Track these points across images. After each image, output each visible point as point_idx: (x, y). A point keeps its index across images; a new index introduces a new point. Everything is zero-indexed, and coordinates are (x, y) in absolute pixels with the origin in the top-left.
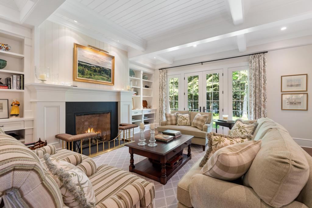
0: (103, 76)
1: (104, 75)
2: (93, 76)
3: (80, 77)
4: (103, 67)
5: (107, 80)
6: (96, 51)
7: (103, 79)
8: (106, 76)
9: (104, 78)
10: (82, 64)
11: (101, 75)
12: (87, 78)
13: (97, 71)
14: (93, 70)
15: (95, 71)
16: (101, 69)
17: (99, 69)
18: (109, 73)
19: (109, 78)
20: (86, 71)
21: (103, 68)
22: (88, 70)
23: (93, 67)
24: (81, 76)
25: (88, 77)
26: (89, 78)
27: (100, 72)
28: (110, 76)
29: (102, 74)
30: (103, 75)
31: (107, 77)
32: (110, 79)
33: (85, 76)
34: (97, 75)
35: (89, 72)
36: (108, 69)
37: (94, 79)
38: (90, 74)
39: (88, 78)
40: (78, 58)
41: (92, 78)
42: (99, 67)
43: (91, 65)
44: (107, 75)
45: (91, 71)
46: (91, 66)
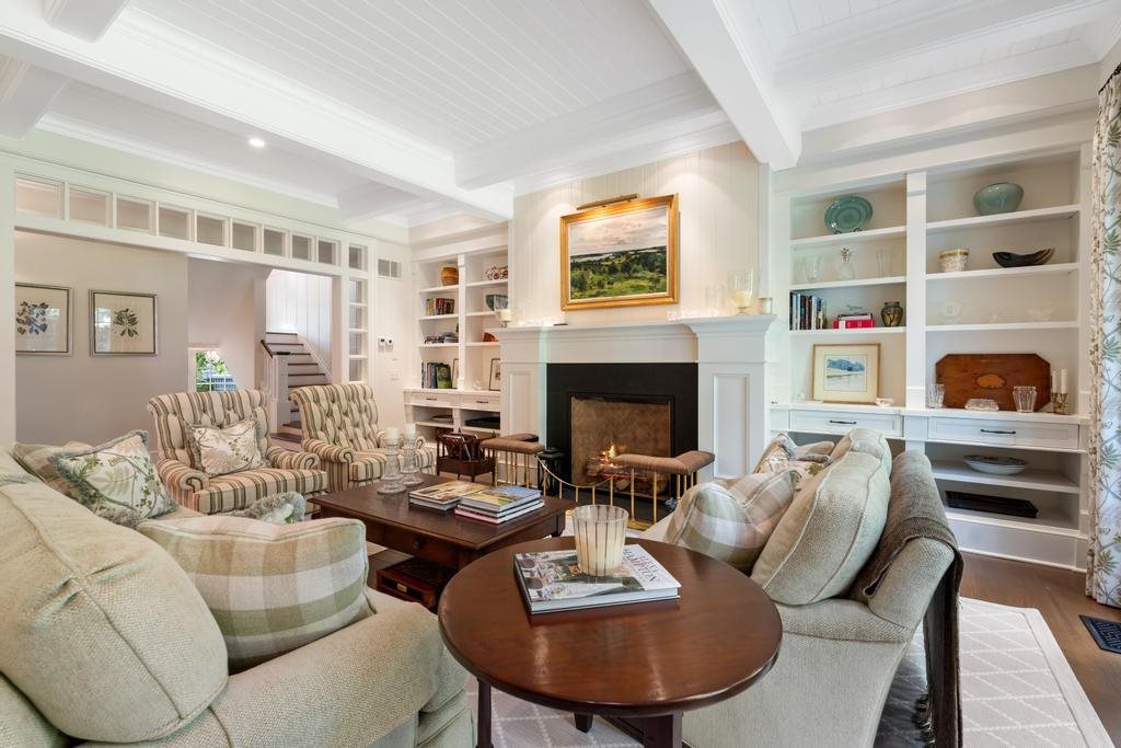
0: (636, 278)
1: (639, 275)
2: (607, 286)
3: (576, 297)
4: (637, 248)
5: (652, 289)
6: (620, 205)
7: (638, 289)
8: (649, 274)
9: (642, 283)
10: (580, 260)
11: (630, 277)
12: (591, 296)
13: (619, 268)
14: (607, 269)
15: (613, 270)
16: (628, 257)
17: (623, 259)
18: (657, 264)
19: (657, 281)
20: (591, 277)
21: (636, 252)
22: (594, 273)
23: (607, 259)
24: (578, 294)
25: (594, 292)
26: (597, 295)
27: (626, 268)
28: (663, 272)
29: (635, 271)
30: (635, 275)
31: (651, 279)
32: (662, 280)
33: (588, 293)
34: (619, 280)
35: (597, 278)
36: (655, 248)
37: (611, 295)
38: (600, 285)
39: (595, 296)
40: (570, 250)
41: (604, 294)
42: (623, 253)
43: (599, 258)
44: (651, 271)
45: (601, 273)
46: (601, 260)
